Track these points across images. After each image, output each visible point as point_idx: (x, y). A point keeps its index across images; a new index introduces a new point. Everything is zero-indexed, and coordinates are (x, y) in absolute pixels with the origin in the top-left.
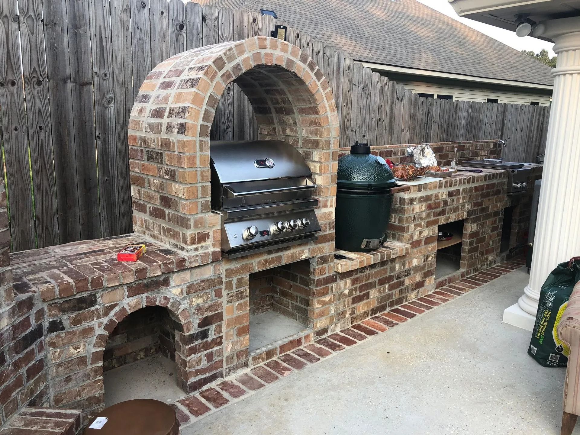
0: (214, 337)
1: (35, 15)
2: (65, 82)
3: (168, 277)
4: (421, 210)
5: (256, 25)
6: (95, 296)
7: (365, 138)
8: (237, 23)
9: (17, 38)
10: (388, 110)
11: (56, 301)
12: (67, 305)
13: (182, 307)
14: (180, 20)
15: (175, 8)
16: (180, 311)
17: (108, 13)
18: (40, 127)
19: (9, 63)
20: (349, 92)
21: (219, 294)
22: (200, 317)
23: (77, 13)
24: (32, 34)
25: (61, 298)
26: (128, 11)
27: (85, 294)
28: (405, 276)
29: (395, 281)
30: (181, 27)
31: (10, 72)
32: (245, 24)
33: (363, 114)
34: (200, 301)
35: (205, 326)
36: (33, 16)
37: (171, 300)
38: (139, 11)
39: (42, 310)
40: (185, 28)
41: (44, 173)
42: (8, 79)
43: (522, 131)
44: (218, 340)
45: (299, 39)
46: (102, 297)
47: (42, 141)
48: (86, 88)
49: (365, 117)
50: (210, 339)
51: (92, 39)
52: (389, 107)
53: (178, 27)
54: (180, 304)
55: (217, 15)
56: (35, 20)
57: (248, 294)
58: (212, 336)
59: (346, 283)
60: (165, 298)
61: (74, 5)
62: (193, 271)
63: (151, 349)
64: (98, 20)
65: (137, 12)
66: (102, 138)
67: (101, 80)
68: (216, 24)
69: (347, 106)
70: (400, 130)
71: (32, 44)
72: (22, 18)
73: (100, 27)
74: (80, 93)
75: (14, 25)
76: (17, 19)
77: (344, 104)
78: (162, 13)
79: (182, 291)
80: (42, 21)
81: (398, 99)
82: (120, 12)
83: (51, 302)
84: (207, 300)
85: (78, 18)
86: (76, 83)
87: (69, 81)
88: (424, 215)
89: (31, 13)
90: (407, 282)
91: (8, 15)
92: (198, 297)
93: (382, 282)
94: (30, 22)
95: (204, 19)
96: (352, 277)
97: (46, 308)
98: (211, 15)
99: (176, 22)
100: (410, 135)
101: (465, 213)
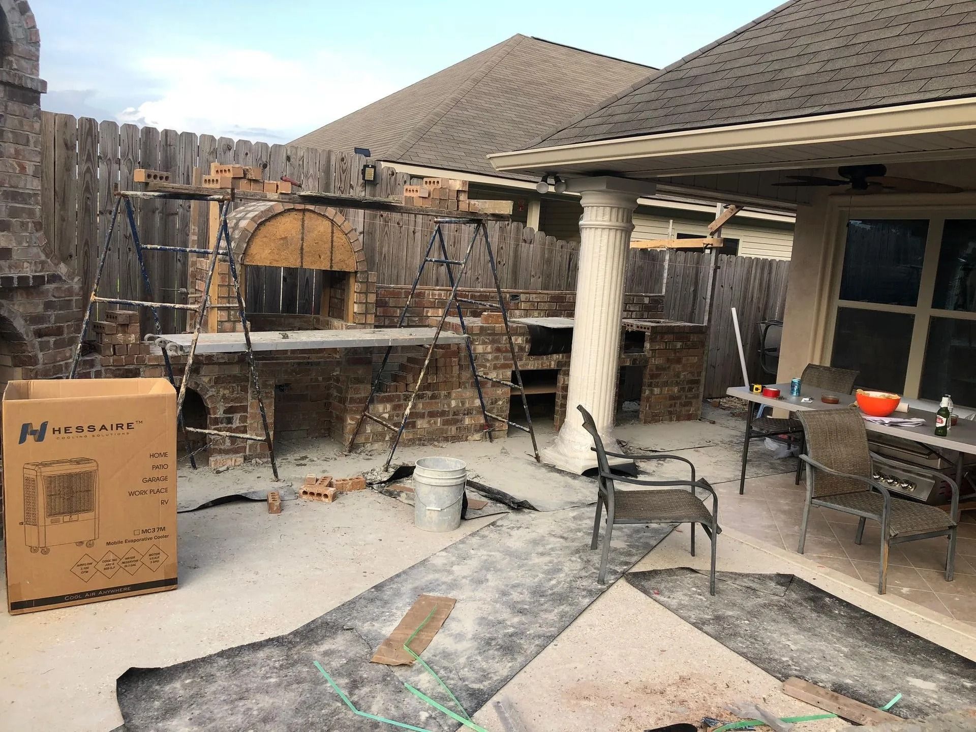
0: (238, 425)
1: (133, 158)
2: (154, 212)
3: (200, 367)
4: (486, 351)
5: (345, 164)
6: (139, 369)
7: (479, 280)
8: (323, 162)
9: (117, 176)
10: (511, 254)
11: (111, 367)
12: (118, 372)
13: (210, 394)
14: (264, 160)
15: (260, 149)
16: (207, 396)
17: (196, 154)
18: (129, 248)
19: (109, 197)
20: (456, 231)
21: (244, 389)
22: (227, 405)
23: (169, 157)
24: (130, 174)
25: (114, 366)
26: (215, 154)
27: (132, 367)
28: (464, 414)
29: (451, 417)
30: (265, 166)
31: (109, 203)
32: (333, 162)
33: (476, 255)
34: (227, 392)
35: (230, 413)
36: (132, 160)
37: (201, 386)
38: (225, 153)
39: (100, 371)
40: (268, 167)
41: (129, 287)
42: (107, 209)
43: (731, 288)
44: (243, 429)
45: (394, 177)
46: (144, 371)
47: (130, 261)
48: (171, 218)
49: (479, 258)
50: (234, 426)
51: (180, 177)
52: (512, 250)
53: (262, 166)
54: (208, 391)
55: (302, 154)
56: (133, 163)
57: (273, 396)
58: (236, 424)
59: (385, 408)
60: (196, 383)
61: (167, 150)
62: (221, 366)
63: (198, 442)
64: (186, 161)
65: (222, 153)
66: (182, 262)
67: (185, 211)
68: (301, 162)
69: (454, 245)
70: (529, 275)
71: (129, 181)
72: (122, 161)
73: (188, 167)
74: (166, 221)
75: (115, 166)
76: (118, 162)
77: (451, 243)
78: (247, 154)
79: (210, 380)
80: (139, 163)
81: (525, 241)
82: (207, 154)
83: (107, 368)
84: (233, 392)
85: (169, 160)
86: (163, 213)
87: (157, 212)
88: (490, 357)
89: (130, 157)
90: (467, 421)
91: (111, 158)
92: (225, 388)
93: (432, 415)
94: (129, 164)
95: (288, 158)
96: (394, 403)
97: (103, 371)
98: (296, 154)
99: (260, 162)
100: (544, 281)
101: (553, 363)
